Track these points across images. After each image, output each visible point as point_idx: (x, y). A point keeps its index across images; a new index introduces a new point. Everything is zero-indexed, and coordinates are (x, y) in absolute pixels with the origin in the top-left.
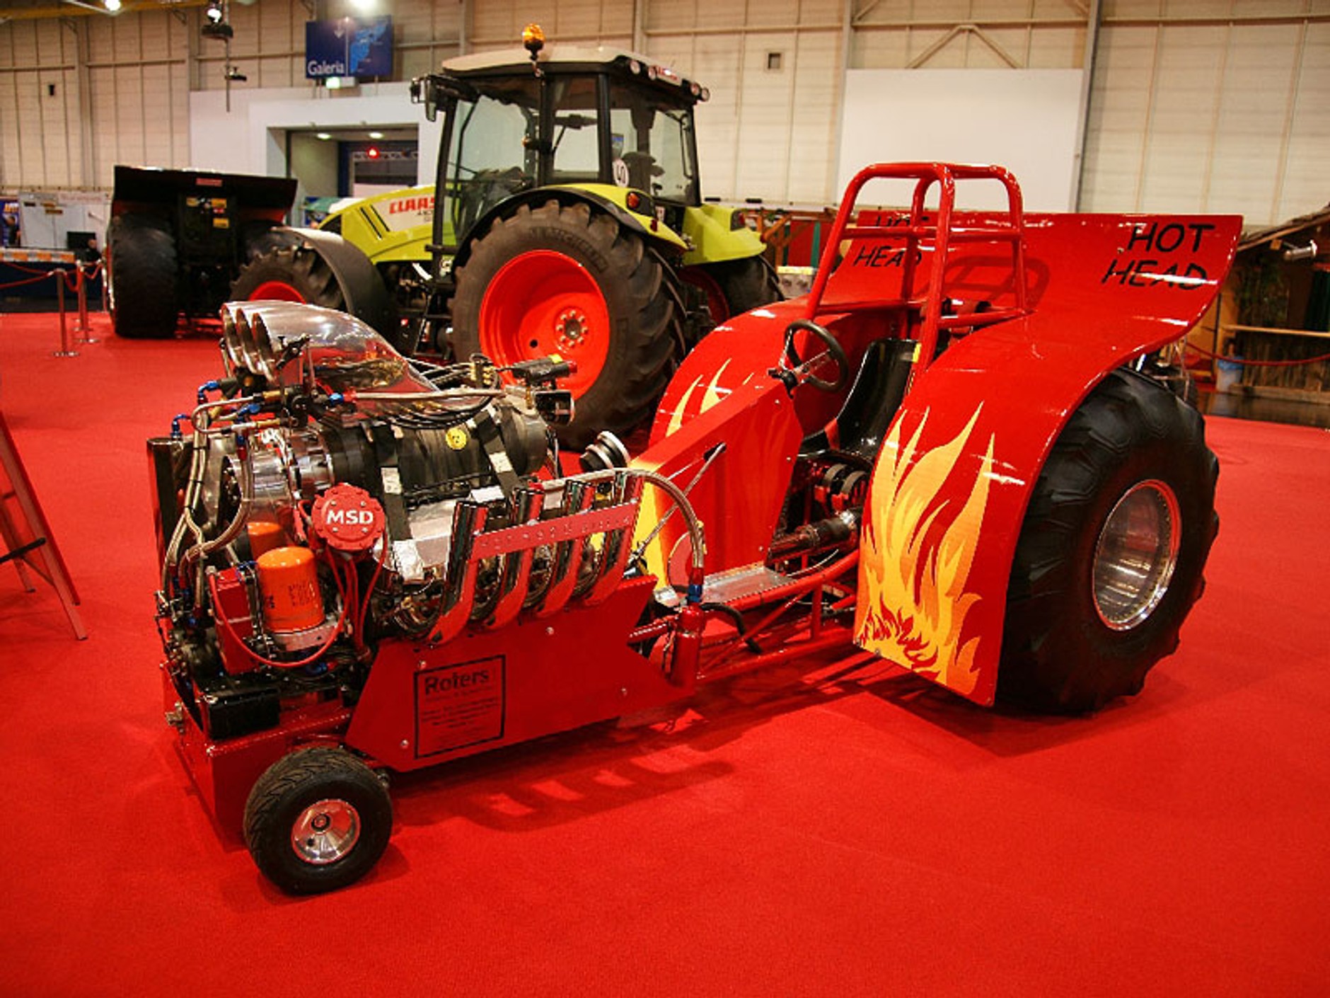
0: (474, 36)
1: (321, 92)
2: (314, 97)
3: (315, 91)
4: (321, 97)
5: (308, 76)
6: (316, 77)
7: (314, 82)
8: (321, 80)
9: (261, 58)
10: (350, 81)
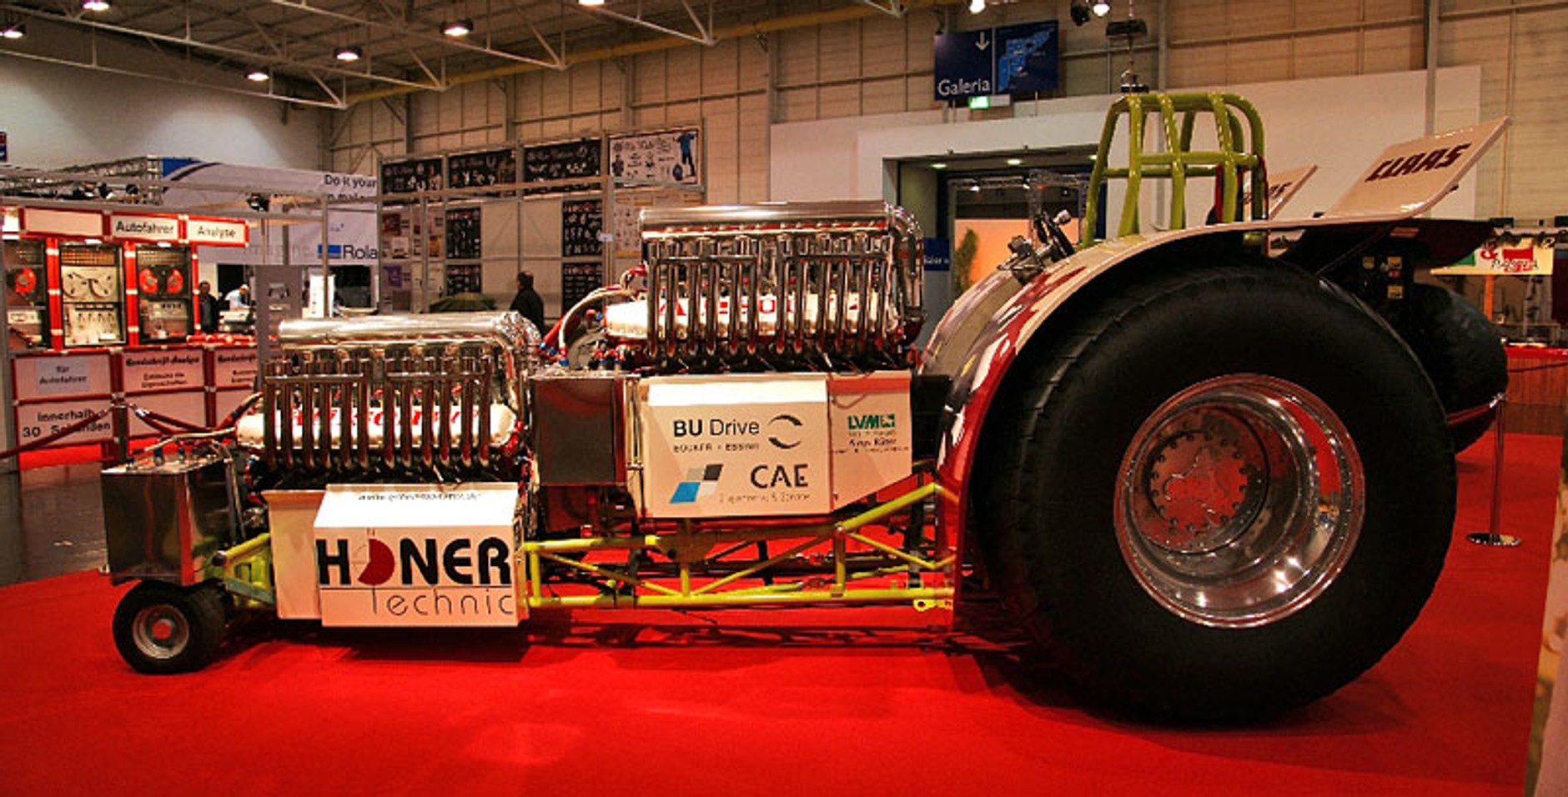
0: (1175, 38)
1: (955, 115)
2: (946, 121)
3: (946, 113)
4: (955, 121)
5: (938, 97)
6: (949, 98)
7: (946, 104)
8: (962, 101)
9: (863, 81)
10: (1004, 100)
